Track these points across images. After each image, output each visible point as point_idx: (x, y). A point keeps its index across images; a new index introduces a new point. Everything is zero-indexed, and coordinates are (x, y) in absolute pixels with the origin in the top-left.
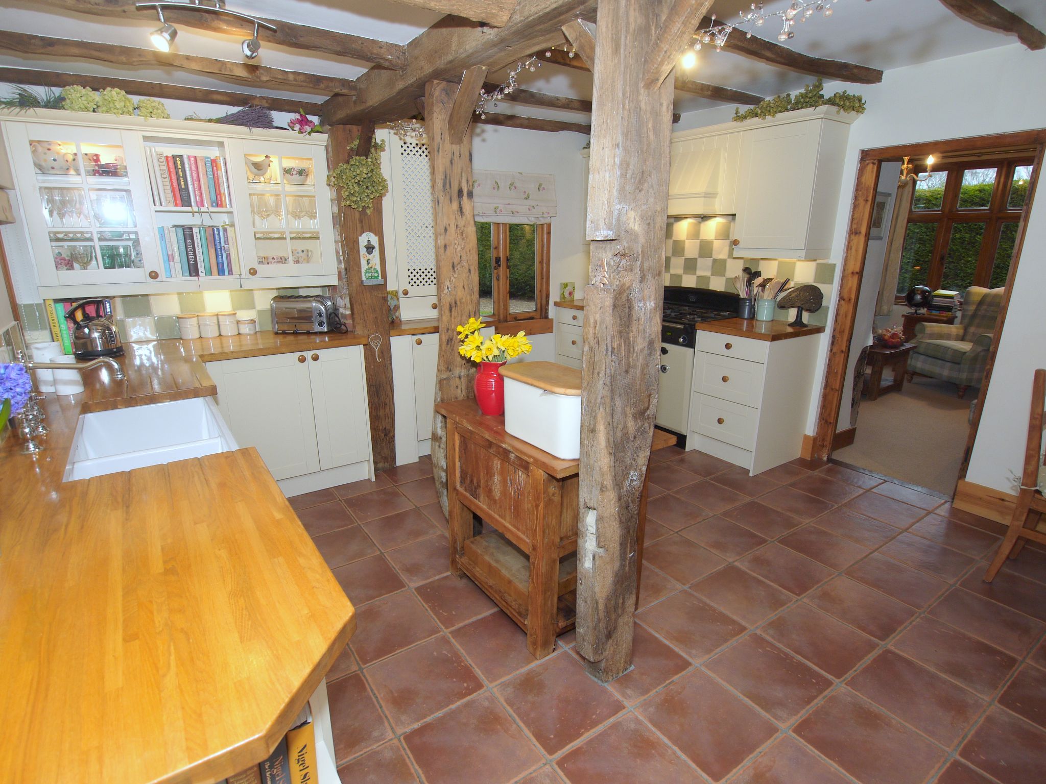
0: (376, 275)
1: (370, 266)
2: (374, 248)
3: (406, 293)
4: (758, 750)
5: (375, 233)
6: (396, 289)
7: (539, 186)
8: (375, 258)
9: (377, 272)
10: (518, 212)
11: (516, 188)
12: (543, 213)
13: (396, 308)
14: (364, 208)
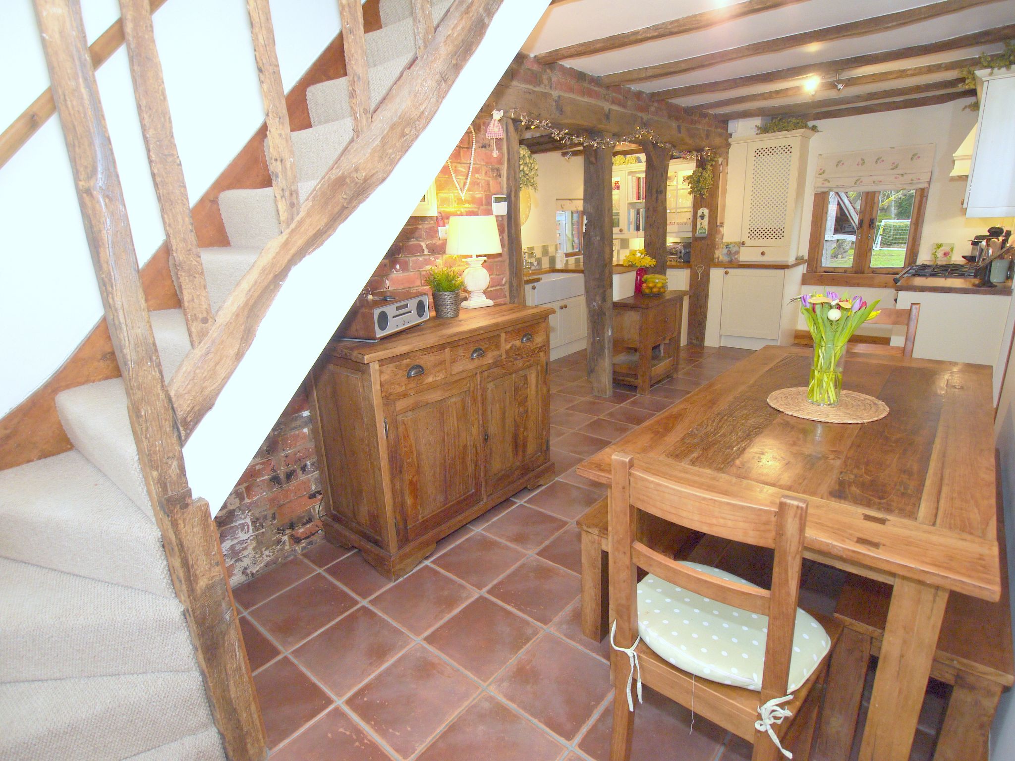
1: (702, 226)
2: (700, 216)
3: (743, 243)
5: (708, 208)
6: (739, 241)
7: (913, 155)
8: (705, 222)
9: (705, 230)
10: (881, 181)
11: (883, 161)
12: (912, 180)
13: (737, 253)
14: (701, 195)
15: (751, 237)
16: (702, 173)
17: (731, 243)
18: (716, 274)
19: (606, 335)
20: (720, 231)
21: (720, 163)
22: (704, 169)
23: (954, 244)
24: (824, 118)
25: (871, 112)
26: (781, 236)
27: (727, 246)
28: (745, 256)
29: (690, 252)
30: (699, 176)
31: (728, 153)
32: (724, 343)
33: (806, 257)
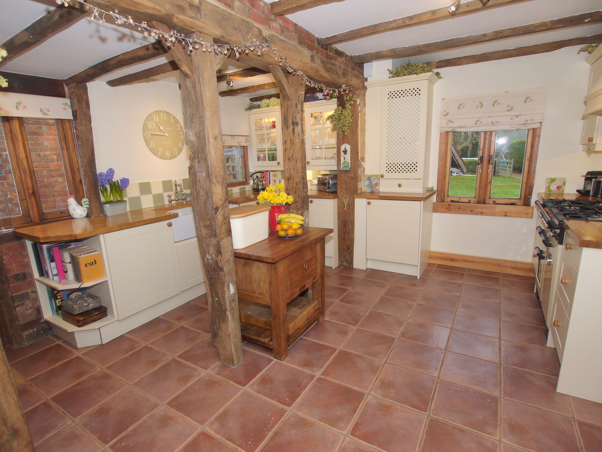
0: (348, 165)
1: (345, 160)
2: (343, 151)
3: (382, 176)
4: (186, 417)
5: (349, 144)
6: (379, 174)
7: (526, 98)
8: (348, 157)
9: (348, 164)
10: (498, 122)
11: (499, 104)
12: (526, 121)
13: (377, 184)
14: (343, 132)
15: (388, 171)
16: (342, 111)
17: (372, 176)
18: (360, 204)
19: (226, 293)
20: (361, 166)
21: (358, 103)
22: (344, 107)
23: (565, 178)
24: (445, 66)
25: (486, 60)
26: (414, 170)
27: (369, 178)
28: (384, 188)
29: (336, 183)
30: (340, 114)
31: (364, 95)
32: (371, 265)
33: (435, 189)
